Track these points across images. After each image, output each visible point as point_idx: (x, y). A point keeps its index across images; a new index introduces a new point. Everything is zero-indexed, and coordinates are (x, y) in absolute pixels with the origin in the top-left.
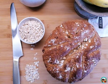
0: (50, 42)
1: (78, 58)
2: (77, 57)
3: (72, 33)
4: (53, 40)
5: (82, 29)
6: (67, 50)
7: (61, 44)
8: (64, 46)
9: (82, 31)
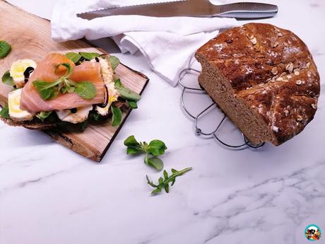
0: (212, 49)
1: (265, 94)
2: (264, 92)
3: (265, 42)
4: (221, 45)
5: (286, 41)
6: (247, 73)
7: (236, 58)
8: (243, 63)
9: (286, 44)
